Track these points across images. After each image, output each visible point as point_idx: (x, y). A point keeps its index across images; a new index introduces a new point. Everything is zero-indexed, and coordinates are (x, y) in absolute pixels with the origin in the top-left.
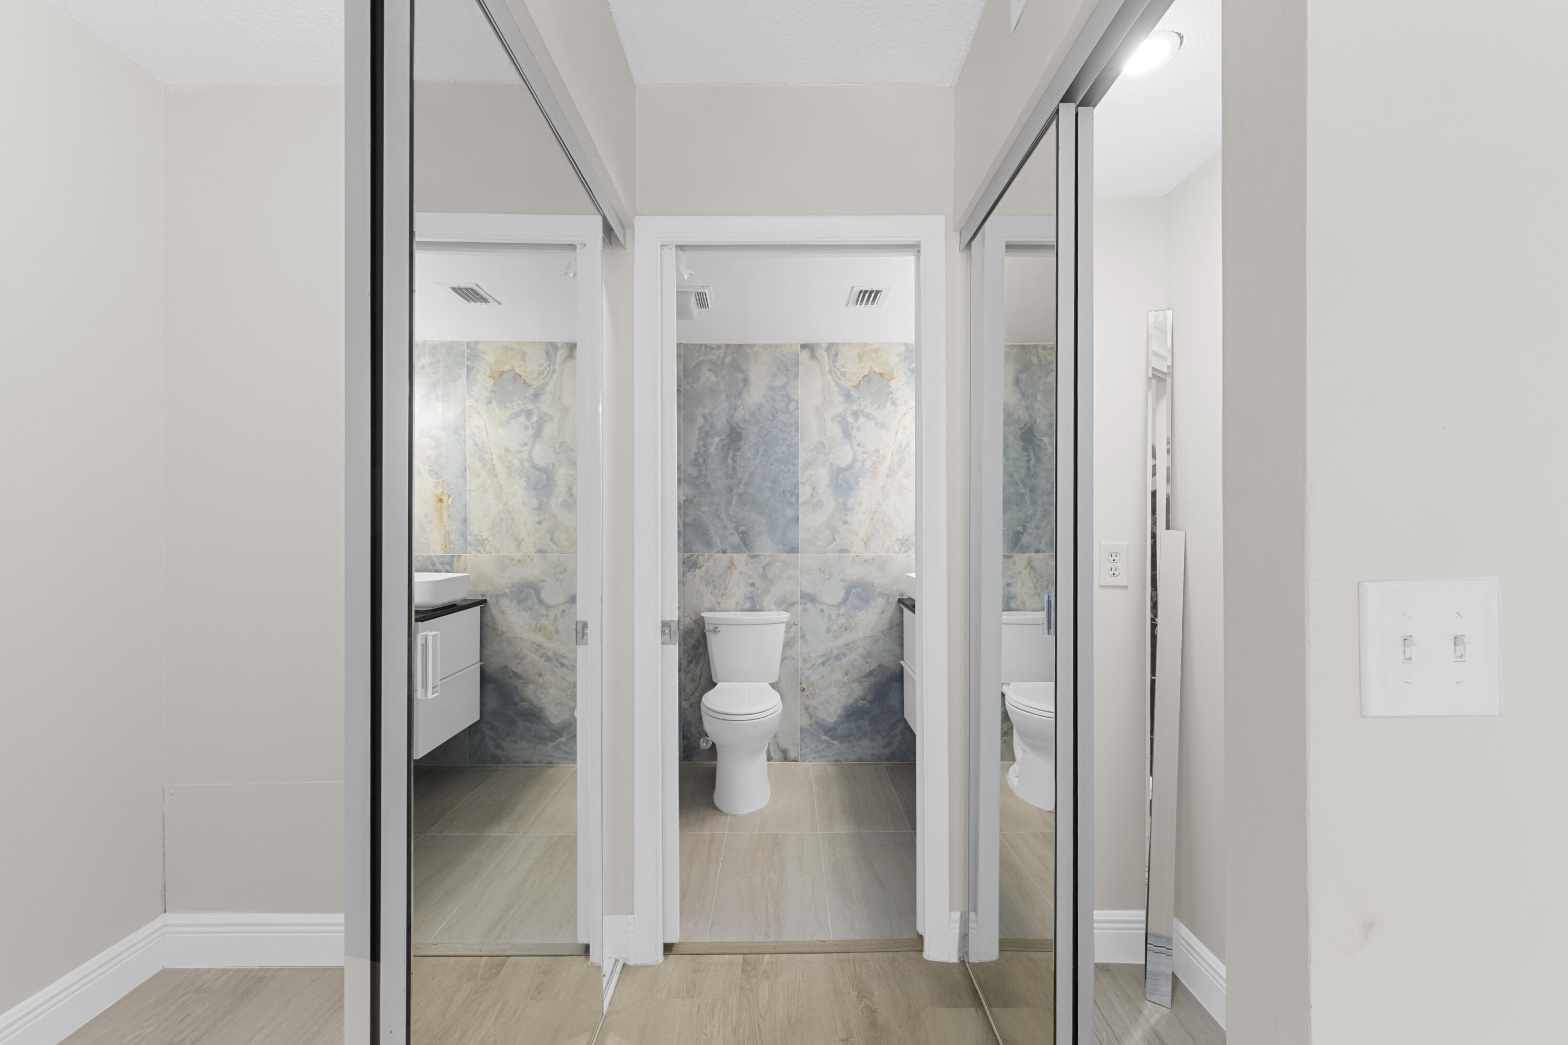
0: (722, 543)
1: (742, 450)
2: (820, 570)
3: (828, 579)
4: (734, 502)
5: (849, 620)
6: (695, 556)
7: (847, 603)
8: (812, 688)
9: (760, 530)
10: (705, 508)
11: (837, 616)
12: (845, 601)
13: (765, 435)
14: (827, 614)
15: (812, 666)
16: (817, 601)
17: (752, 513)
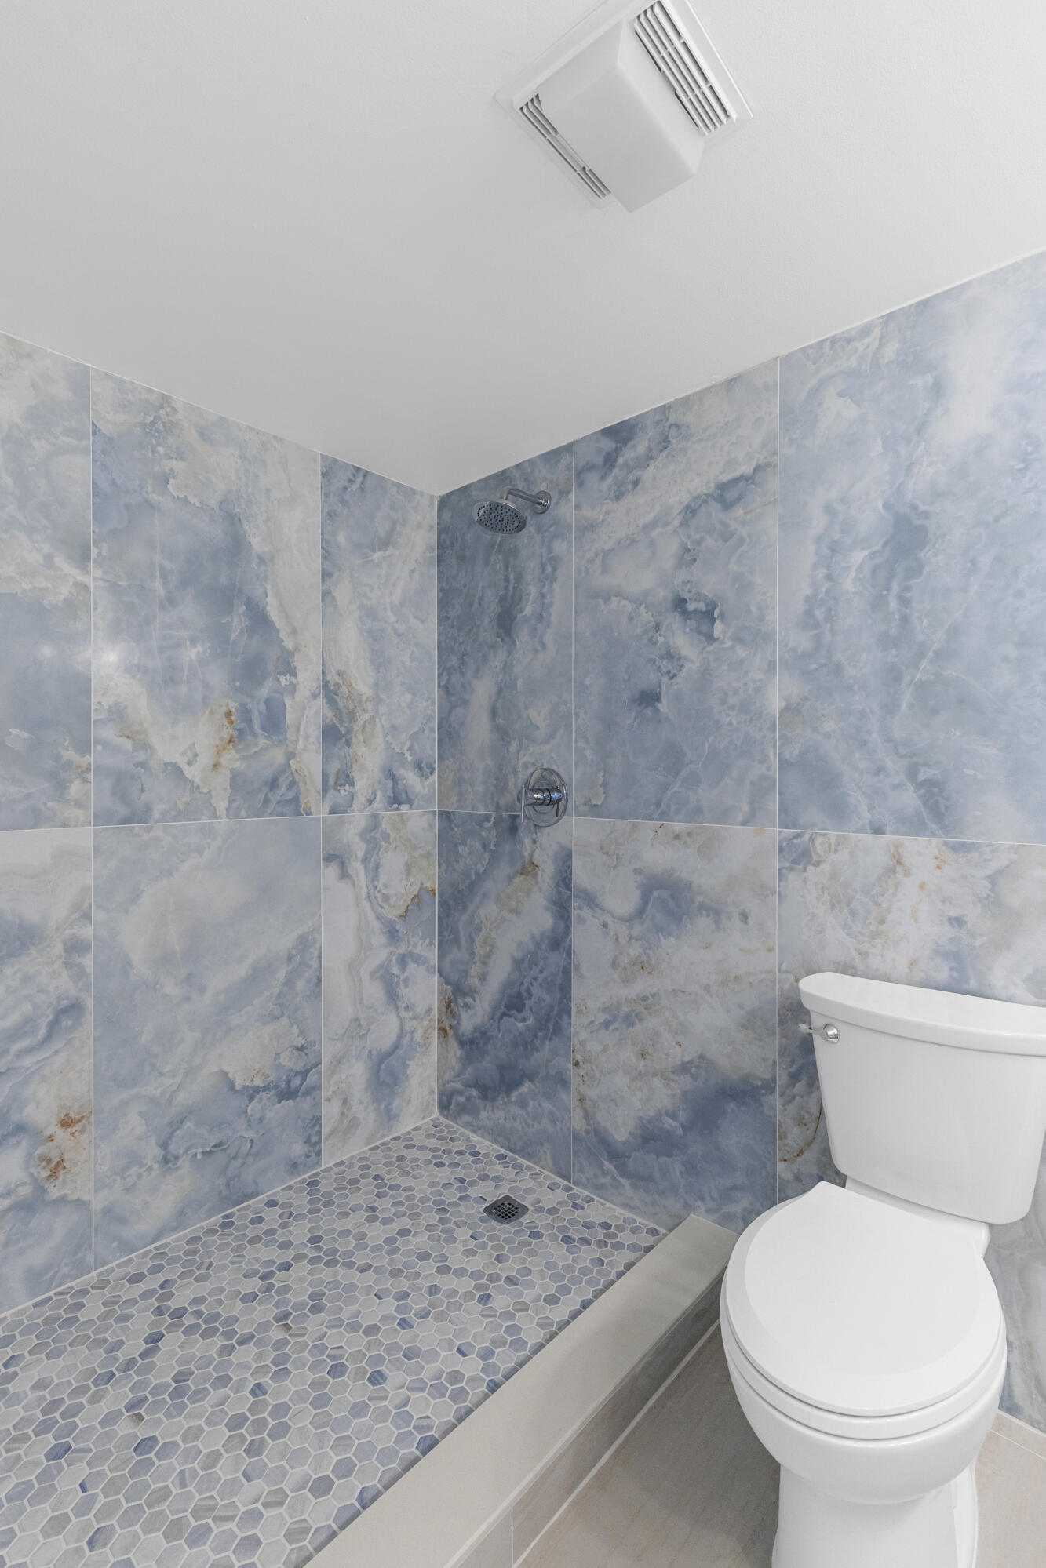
0: (871, 808)
1: (926, 570)
4: (904, 707)
6: (806, 837)
9: (980, 776)
10: (829, 726)
17: (958, 733)
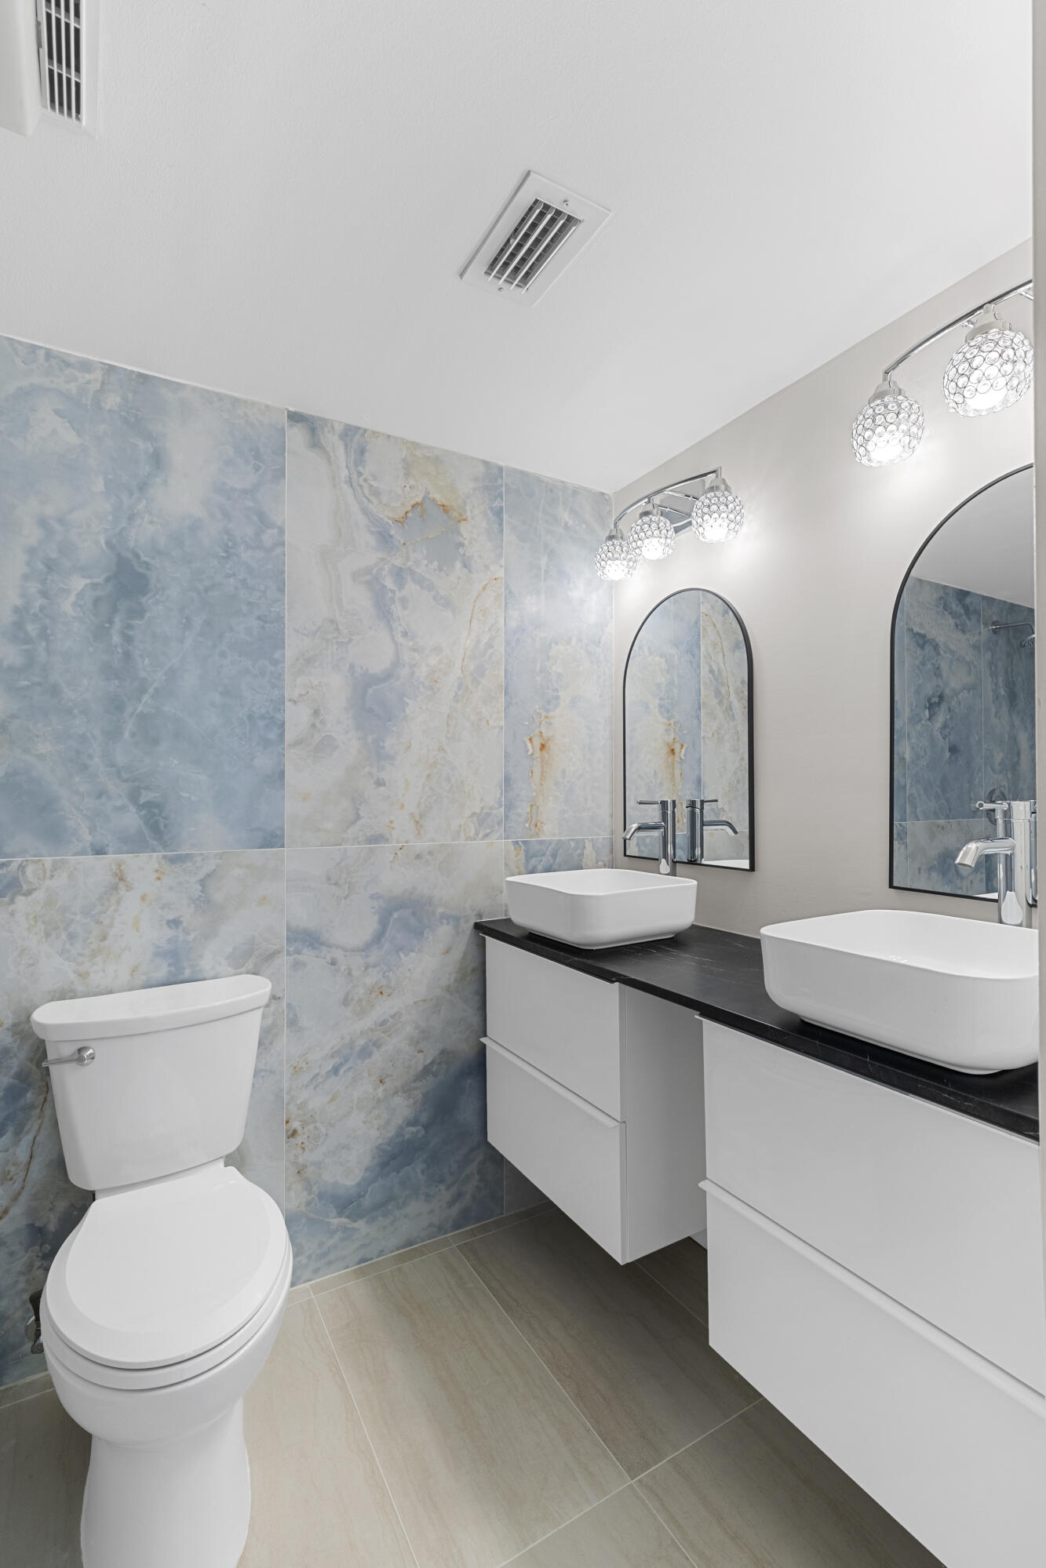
0: (92, 830)
1: (148, 615)
2: (329, 879)
3: (346, 898)
4: (127, 735)
5: (387, 974)
6: (14, 866)
7: (383, 940)
8: (311, 1127)
9: (193, 798)
10: (43, 748)
11: (363, 969)
12: (378, 937)
13: (207, 590)
14: (343, 968)
15: (312, 1079)
16: (322, 944)
17: (176, 762)
